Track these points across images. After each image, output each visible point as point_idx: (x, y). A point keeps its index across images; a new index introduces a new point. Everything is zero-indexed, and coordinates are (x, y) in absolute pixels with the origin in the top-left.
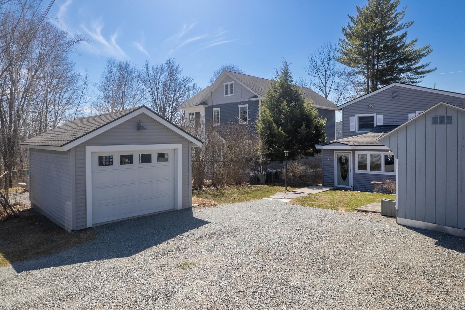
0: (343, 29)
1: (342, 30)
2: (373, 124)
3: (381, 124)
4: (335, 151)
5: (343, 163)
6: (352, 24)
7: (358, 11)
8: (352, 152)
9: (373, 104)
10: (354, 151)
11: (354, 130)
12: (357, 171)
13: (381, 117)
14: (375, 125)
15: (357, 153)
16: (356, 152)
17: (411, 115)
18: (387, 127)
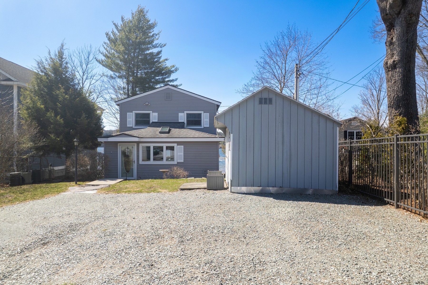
0: (107, 34)
1: (106, 34)
2: (149, 121)
3: (156, 121)
4: (119, 144)
5: (126, 155)
6: (115, 31)
7: (122, 21)
8: (136, 144)
9: (149, 103)
10: (138, 143)
11: (131, 126)
12: (141, 162)
13: (156, 114)
14: (151, 122)
15: (141, 145)
17: (180, 114)
18: (161, 124)
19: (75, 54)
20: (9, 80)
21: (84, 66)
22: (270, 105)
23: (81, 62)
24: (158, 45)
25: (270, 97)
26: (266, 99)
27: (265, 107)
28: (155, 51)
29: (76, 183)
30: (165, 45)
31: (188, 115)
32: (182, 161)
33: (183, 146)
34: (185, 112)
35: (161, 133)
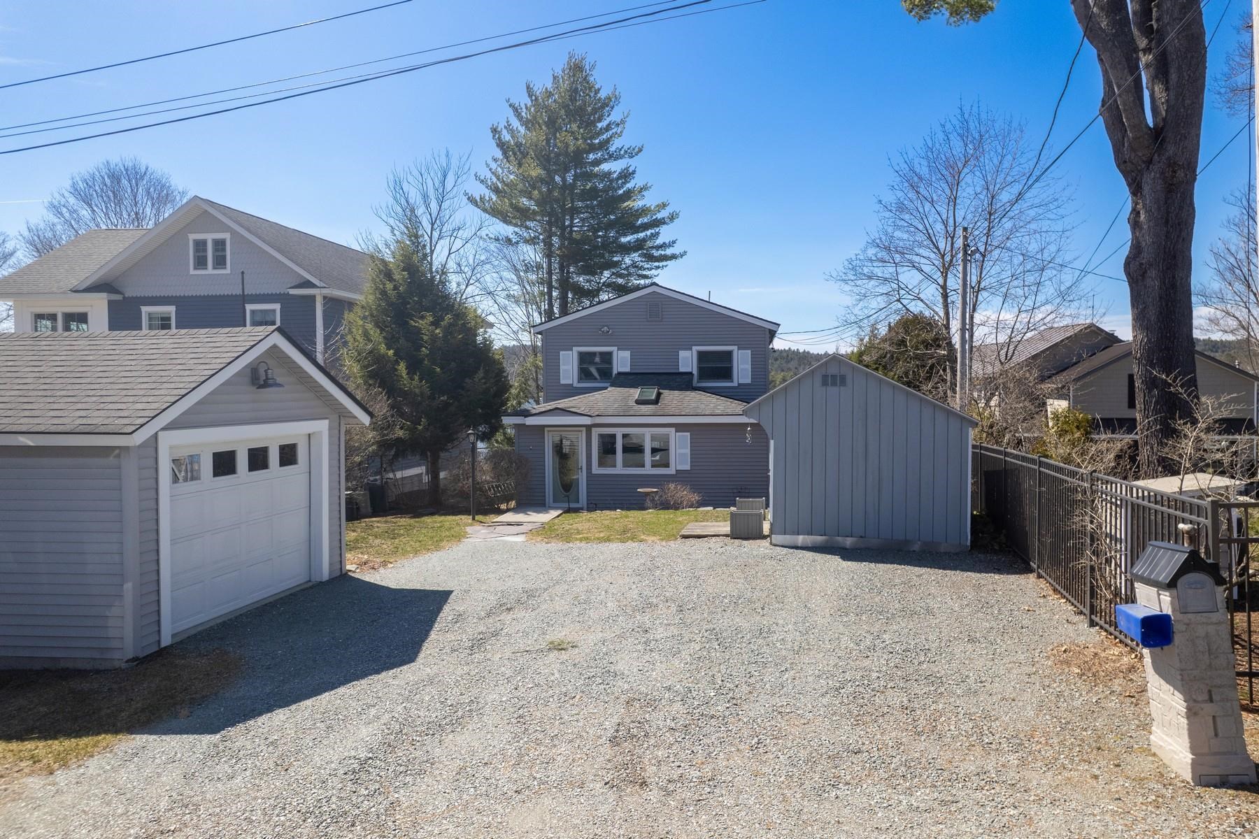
0: (495, 131)
1: (492, 132)
2: (612, 368)
3: (627, 369)
4: (546, 429)
5: (562, 455)
6: (516, 123)
7: (530, 96)
8: (584, 429)
9: (611, 327)
10: (589, 428)
11: (570, 384)
12: (596, 470)
13: (627, 354)
14: (615, 372)
15: (595, 432)
16: (594, 430)
17: (683, 354)
18: (639, 377)
19: (411, 179)
20: (308, 284)
21: (434, 206)
22: (842, 388)
23: (425, 197)
24: (622, 152)
25: (842, 373)
26: (834, 377)
27: (833, 390)
28: (614, 167)
29: (474, 519)
30: (640, 150)
31: (702, 356)
32: (688, 467)
33: (688, 434)
34: (695, 348)
35: (638, 402)
